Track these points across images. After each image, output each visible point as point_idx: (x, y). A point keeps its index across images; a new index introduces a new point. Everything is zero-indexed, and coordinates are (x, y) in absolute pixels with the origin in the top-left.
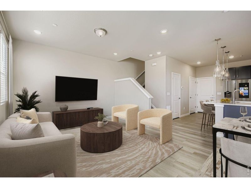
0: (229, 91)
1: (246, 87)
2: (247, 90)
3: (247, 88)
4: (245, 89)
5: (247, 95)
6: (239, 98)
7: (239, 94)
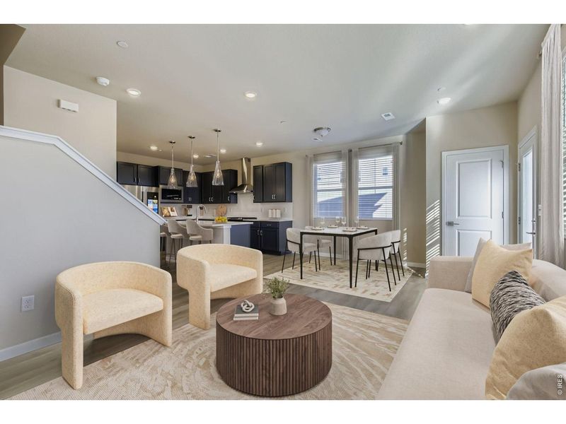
1: (155, 199)
2: (157, 204)
4: (154, 203)
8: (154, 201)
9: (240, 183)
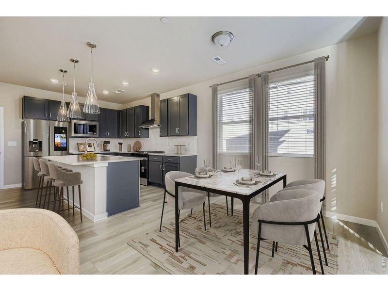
0: (37, 140)
1: (63, 133)
2: (65, 138)
3: (65, 135)
4: (62, 137)
5: (65, 145)
6: (55, 151)
7: (55, 145)
8: (62, 135)
9: (150, 118)
